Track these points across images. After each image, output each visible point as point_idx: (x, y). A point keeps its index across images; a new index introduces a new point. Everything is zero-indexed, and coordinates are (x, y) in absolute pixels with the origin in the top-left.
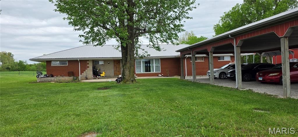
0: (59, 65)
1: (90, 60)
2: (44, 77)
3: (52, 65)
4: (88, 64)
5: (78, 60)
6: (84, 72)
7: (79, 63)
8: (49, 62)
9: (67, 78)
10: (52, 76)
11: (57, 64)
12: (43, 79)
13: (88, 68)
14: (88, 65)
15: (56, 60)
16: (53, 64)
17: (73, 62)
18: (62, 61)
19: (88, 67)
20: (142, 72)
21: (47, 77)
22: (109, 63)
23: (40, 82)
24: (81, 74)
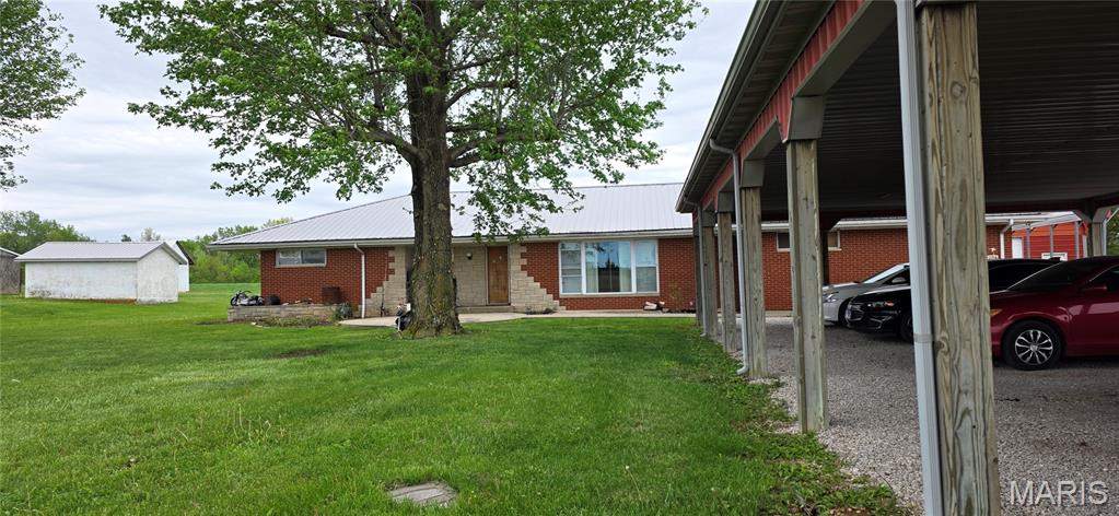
0: (302, 265)
1: (399, 246)
2: (249, 305)
3: (278, 266)
4: (392, 260)
5: (355, 246)
6: (379, 289)
7: (363, 257)
8: (268, 253)
9: (317, 310)
10: (277, 302)
11: (295, 262)
12: (246, 312)
13: (390, 276)
14: (391, 265)
15: (290, 248)
16: (283, 262)
17: (342, 253)
18: (309, 250)
19: (392, 272)
20: (584, 292)
21: (260, 304)
22: (470, 258)
23: (234, 321)
24: (367, 297)
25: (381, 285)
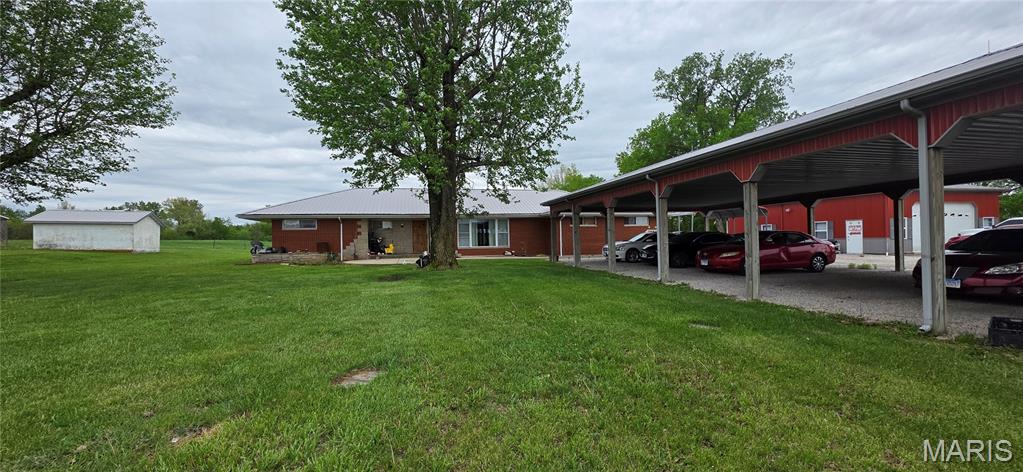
0: (299, 229)
1: (365, 219)
3: (283, 229)
4: (360, 227)
5: (339, 218)
6: (351, 243)
7: (342, 224)
8: (277, 221)
9: (314, 256)
10: (284, 251)
11: (295, 226)
12: (265, 257)
13: (359, 236)
14: (359, 230)
15: (292, 218)
16: (287, 226)
17: (328, 222)
18: (306, 220)
19: (360, 233)
20: (471, 246)
21: (273, 252)
22: (402, 226)
23: (257, 263)
24: (344, 248)
25: (352, 241)
